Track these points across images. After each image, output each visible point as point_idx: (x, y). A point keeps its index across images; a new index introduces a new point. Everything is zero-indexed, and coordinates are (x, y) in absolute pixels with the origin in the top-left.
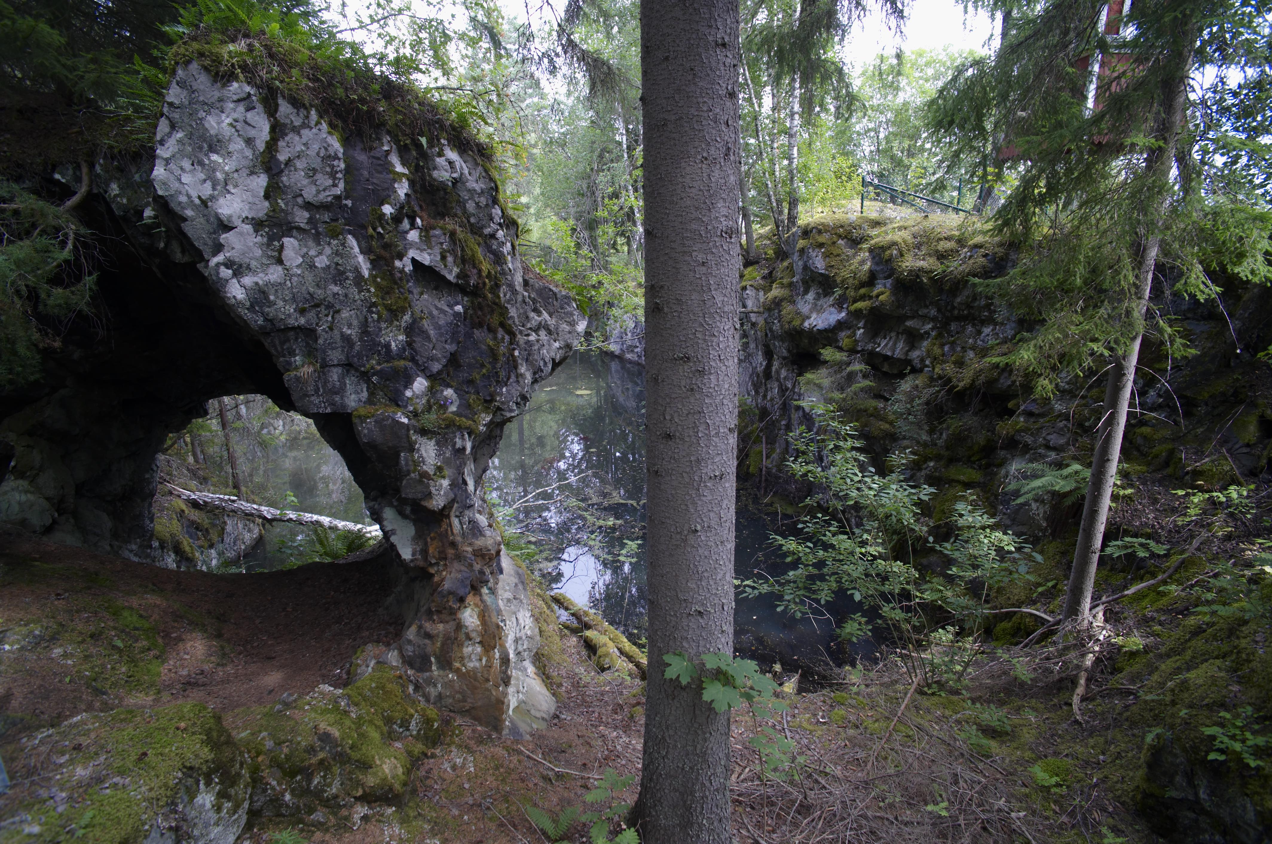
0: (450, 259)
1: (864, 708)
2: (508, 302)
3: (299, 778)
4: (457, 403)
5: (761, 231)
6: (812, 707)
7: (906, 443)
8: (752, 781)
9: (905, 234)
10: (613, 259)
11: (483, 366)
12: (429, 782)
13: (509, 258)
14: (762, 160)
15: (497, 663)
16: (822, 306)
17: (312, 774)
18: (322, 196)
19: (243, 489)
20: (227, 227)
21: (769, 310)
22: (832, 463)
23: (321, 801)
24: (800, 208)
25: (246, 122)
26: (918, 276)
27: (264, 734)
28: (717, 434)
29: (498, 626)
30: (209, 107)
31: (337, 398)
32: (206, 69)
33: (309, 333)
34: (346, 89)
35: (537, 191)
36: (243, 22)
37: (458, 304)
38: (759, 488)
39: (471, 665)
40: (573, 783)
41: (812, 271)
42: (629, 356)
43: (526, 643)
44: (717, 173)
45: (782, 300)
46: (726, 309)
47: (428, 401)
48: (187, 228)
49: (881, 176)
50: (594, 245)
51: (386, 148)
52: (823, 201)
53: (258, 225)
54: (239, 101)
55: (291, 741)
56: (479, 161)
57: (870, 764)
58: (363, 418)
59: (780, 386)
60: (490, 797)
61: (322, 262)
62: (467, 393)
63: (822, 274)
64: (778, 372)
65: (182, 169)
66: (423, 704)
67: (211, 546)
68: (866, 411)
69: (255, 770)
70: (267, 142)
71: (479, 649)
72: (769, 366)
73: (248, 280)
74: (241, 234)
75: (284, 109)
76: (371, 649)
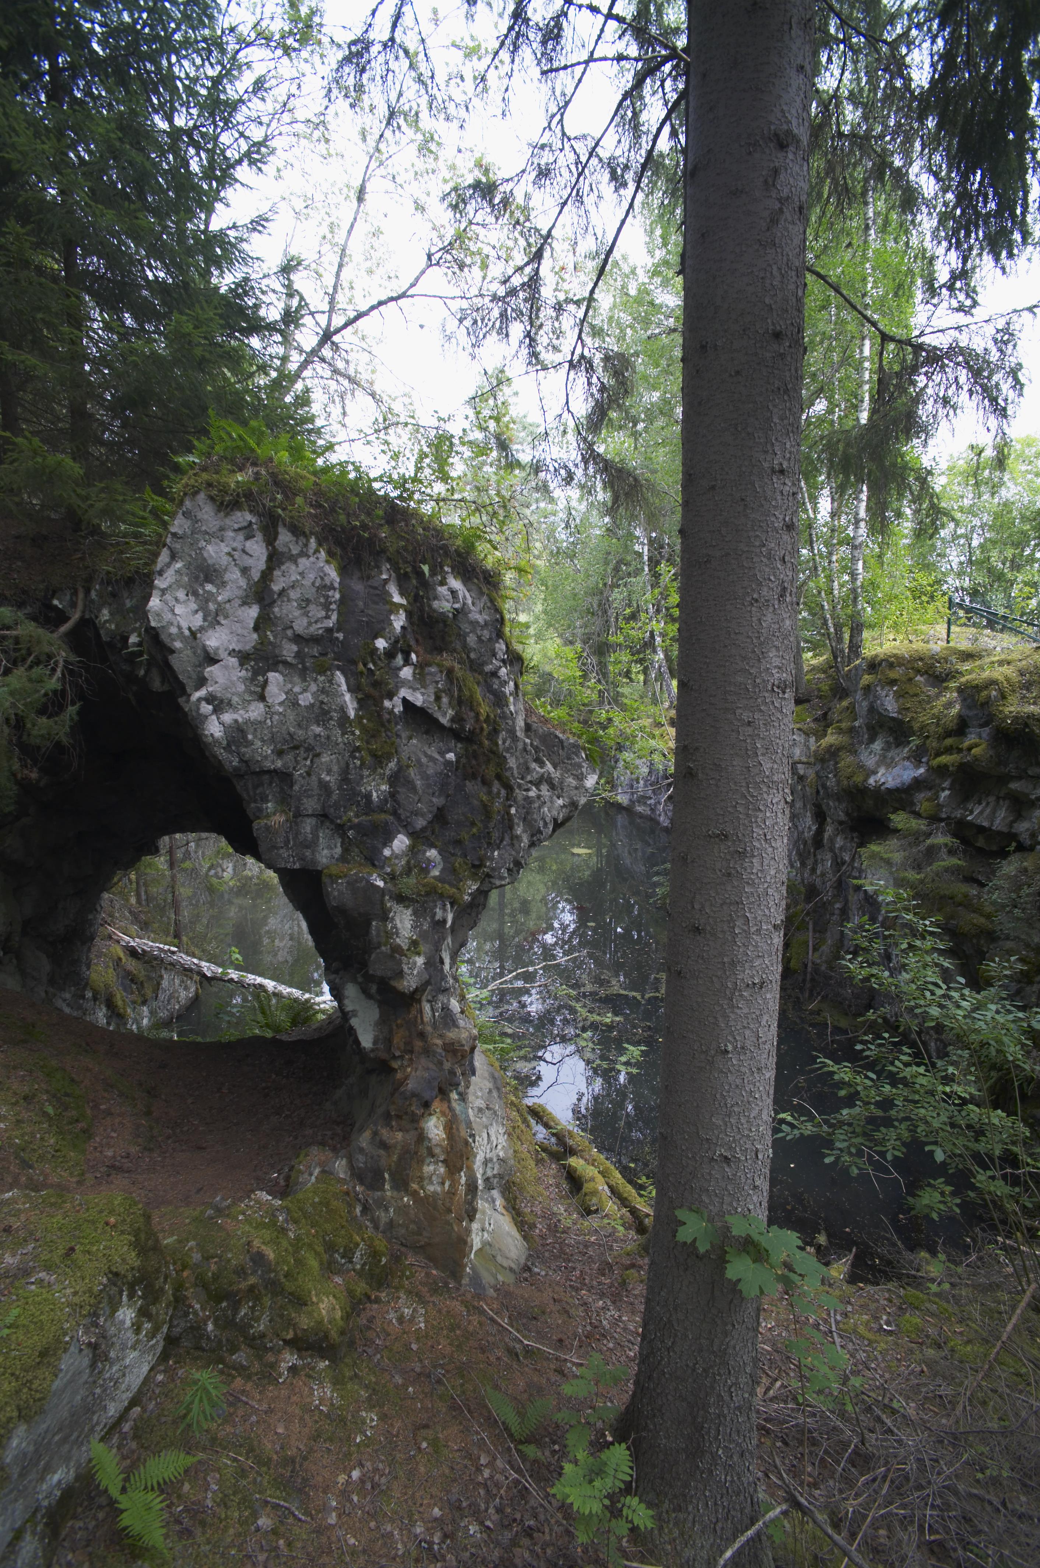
0: (445, 700)
1: (948, 1319)
2: (507, 750)
3: (224, 1304)
4: (440, 867)
5: (814, 662)
6: (873, 1306)
7: (1009, 944)
8: (786, 1402)
9: (1006, 670)
10: (625, 690)
11: (473, 824)
12: (371, 1334)
13: (511, 699)
14: (817, 576)
15: (462, 1190)
16: (893, 759)
17: (239, 1302)
18: (312, 629)
19: (184, 939)
20: (211, 659)
21: (823, 761)
22: (904, 967)
23: (246, 1338)
24: (866, 634)
25: (244, 551)
26: (1026, 725)
27: (192, 1243)
28: (759, 931)
29: (467, 1143)
30: (210, 536)
31: (308, 853)
32: (212, 498)
33: (284, 777)
34: (348, 515)
35: (539, 608)
36: (253, 450)
37: (450, 751)
38: (802, 989)
39: (431, 1188)
40: (545, 1364)
41: (880, 714)
42: (639, 809)
43: (497, 1167)
44: (769, 617)
45: (839, 749)
46: (775, 778)
47: (408, 862)
48: (174, 660)
49: (974, 593)
50: (603, 672)
51: (384, 577)
52: (895, 626)
53: (244, 658)
54: (240, 529)
55: (220, 1257)
56: (485, 590)
57: (960, 1407)
58: (334, 878)
59: (835, 858)
60: (442, 1366)
61: (306, 699)
62: (453, 855)
63: (893, 719)
64: (832, 840)
65: (177, 600)
66: (370, 1231)
67: (144, 1003)
68: (952, 898)
69: (179, 1287)
70: (263, 572)
71: (442, 1170)
72: (820, 832)
73: (228, 717)
74: (226, 667)
75: (284, 537)
76: (316, 1153)
